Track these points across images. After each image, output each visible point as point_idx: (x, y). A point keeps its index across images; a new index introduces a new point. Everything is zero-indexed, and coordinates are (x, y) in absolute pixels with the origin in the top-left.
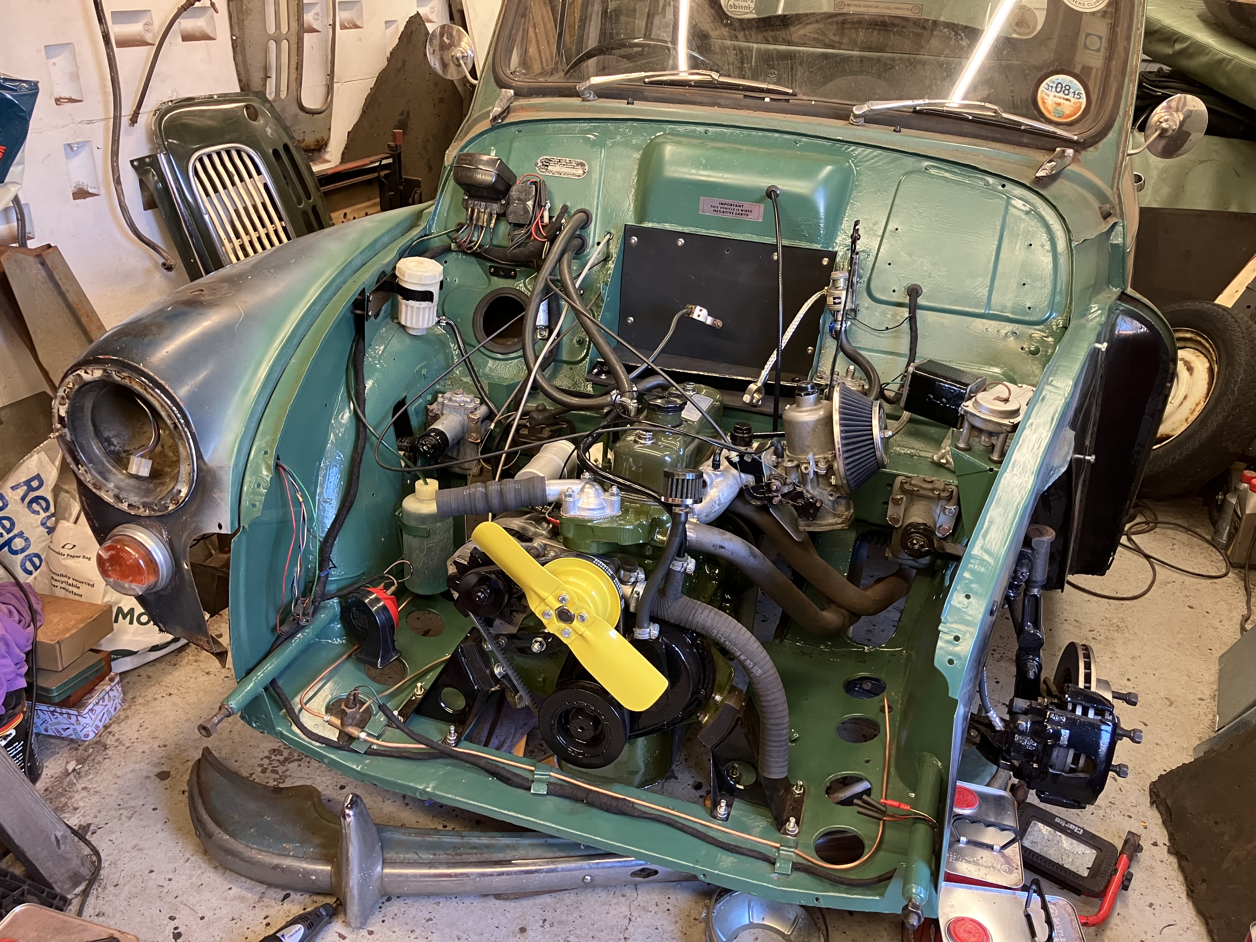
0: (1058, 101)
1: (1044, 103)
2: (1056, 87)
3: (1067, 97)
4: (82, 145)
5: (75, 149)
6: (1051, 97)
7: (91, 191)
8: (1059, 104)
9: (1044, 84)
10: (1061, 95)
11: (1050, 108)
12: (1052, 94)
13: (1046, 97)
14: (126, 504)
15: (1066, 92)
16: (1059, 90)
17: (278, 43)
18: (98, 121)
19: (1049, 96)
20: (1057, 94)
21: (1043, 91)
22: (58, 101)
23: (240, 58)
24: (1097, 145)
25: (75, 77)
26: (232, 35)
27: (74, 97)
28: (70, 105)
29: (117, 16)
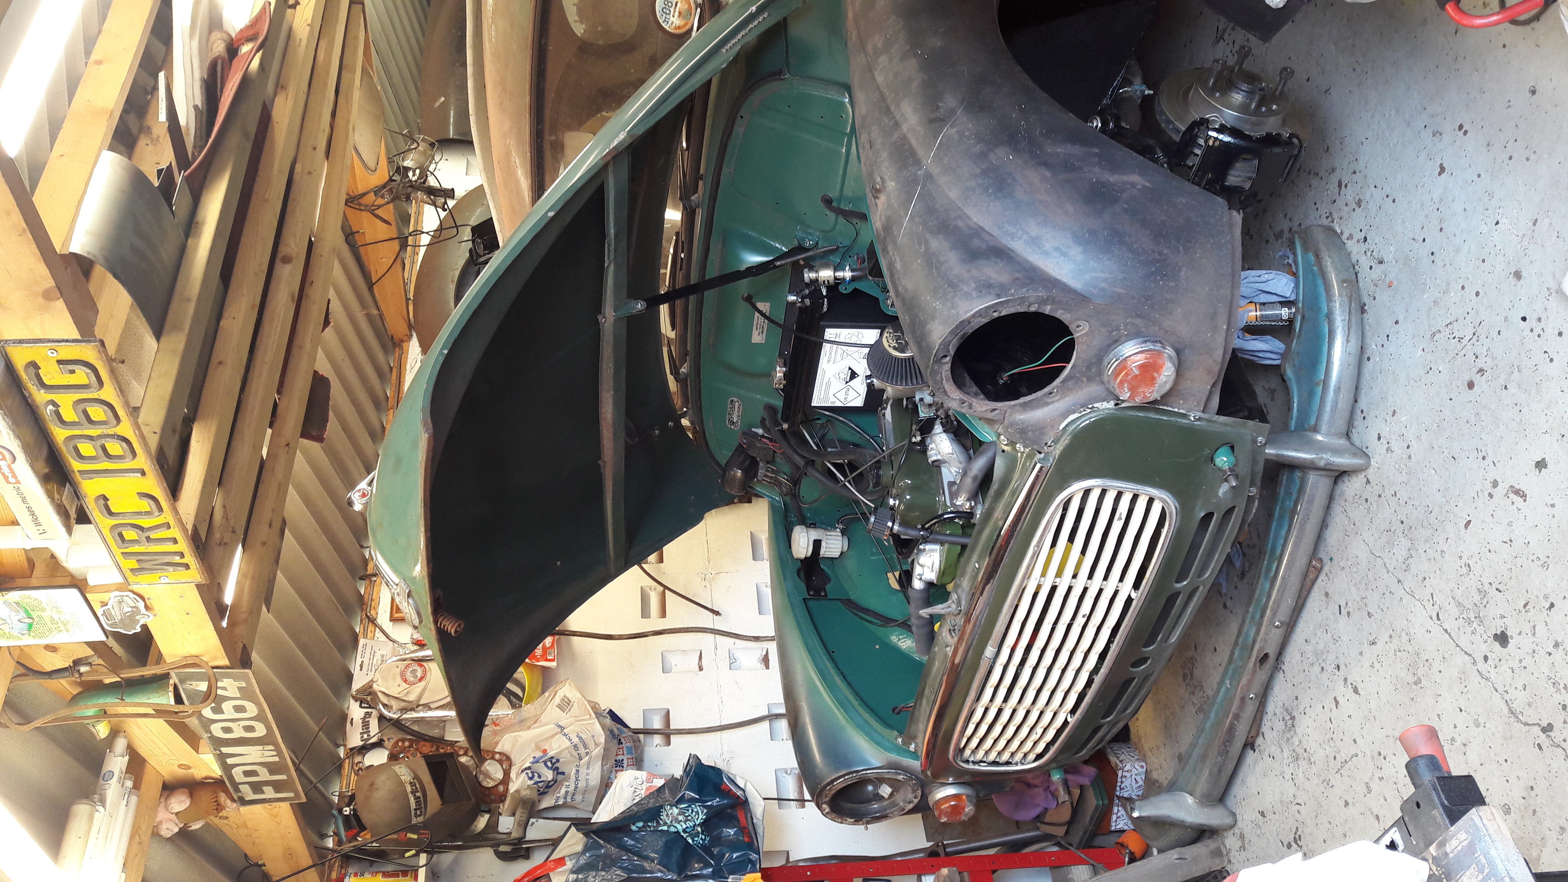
4: (730, 655)
5: (734, 661)
7: (766, 654)
14: (913, 800)
18: (715, 641)
22: (701, 669)
25: (684, 652)
27: (698, 654)
28: (703, 660)
29: (645, 613)
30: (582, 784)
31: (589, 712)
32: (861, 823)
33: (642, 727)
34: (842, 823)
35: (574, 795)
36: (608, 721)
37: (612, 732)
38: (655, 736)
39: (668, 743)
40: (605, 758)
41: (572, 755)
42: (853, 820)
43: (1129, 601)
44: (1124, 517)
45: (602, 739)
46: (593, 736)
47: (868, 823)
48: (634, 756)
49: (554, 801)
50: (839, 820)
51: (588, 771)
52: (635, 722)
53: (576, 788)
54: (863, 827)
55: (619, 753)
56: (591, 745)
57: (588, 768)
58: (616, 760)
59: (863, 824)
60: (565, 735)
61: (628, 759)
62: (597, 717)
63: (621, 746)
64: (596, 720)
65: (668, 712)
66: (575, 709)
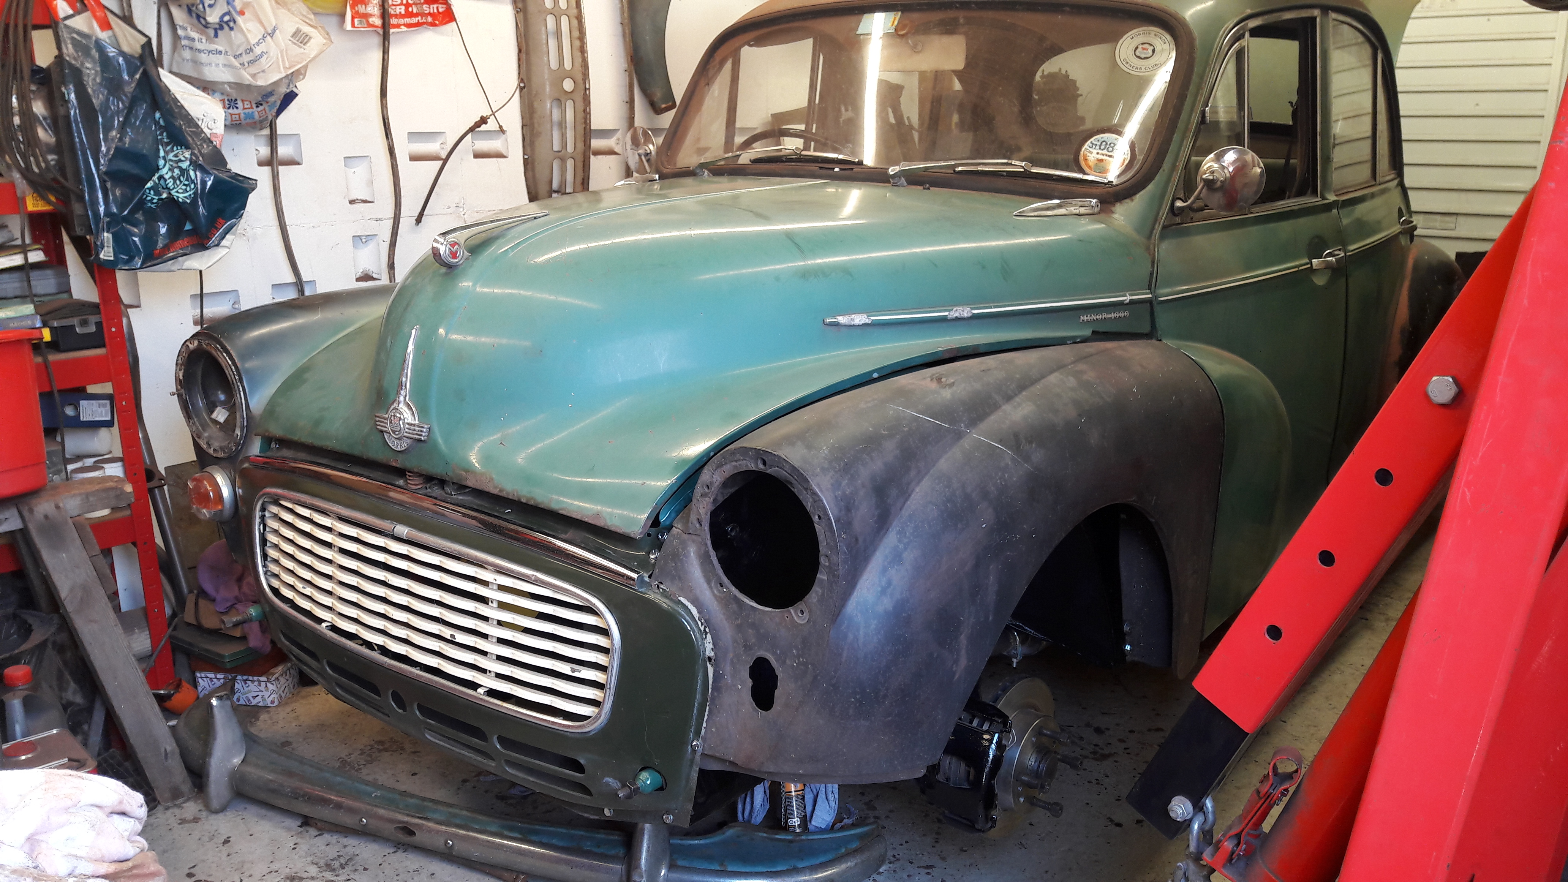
0: (1100, 157)
1: (1086, 160)
2: (1100, 146)
3: (1110, 154)
4: (370, 237)
5: (364, 240)
6: (1094, 154)
7: (375, 276)
8: (1101, 160)
9: (1089, 142)
10: (1105, 152)
11: (1091, 164)
12: (1095, 152)
13: (1089, 154)
14: (212, 449)
15: (1110, 149)
16: (1102, 147)
17: (563, 161)
18: (385, 219)
19: (1091, 153)
20: (1100, 152)
21: (1086, 149)
22: (351, 202)
23: (530, 174)
24: (1133, 198)
25: (370, 183)
26: (524, 154)
27: (368, 199)
28: (362, 205)
29: (414, 136)
30: (203, 57)
31: (294, 66)
32: (179, 387)
33: (279, 132)
34: (177, 364)
35: (191, 48)
36: (283, 90)
37: (271, 94)
38: (269, 148)
39: (261, 164)
40: (239, 86)
41: (239, 46)
42: (181, 378)
43: (474, 686)
44: (576, 674)
45: (261, 82)
46: (263, 71)
47: (180, 396)
48: (244, 122)
49: (181, 24)
50: (180, 362)
51: (221, 65)
52: (284, 124)
53: (200, 51)
54: (175, 391)
55: (246, 103)
56: (253, 70)
57: (225, 65)
58: (236, 100)
59: (177, 390)
60: (264, 37)
61: (239, 114)
62: (287, 76)
63: (254, 106)
64: (284, 75)
65: (298, 164)
66: (296, 50)
